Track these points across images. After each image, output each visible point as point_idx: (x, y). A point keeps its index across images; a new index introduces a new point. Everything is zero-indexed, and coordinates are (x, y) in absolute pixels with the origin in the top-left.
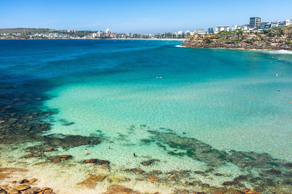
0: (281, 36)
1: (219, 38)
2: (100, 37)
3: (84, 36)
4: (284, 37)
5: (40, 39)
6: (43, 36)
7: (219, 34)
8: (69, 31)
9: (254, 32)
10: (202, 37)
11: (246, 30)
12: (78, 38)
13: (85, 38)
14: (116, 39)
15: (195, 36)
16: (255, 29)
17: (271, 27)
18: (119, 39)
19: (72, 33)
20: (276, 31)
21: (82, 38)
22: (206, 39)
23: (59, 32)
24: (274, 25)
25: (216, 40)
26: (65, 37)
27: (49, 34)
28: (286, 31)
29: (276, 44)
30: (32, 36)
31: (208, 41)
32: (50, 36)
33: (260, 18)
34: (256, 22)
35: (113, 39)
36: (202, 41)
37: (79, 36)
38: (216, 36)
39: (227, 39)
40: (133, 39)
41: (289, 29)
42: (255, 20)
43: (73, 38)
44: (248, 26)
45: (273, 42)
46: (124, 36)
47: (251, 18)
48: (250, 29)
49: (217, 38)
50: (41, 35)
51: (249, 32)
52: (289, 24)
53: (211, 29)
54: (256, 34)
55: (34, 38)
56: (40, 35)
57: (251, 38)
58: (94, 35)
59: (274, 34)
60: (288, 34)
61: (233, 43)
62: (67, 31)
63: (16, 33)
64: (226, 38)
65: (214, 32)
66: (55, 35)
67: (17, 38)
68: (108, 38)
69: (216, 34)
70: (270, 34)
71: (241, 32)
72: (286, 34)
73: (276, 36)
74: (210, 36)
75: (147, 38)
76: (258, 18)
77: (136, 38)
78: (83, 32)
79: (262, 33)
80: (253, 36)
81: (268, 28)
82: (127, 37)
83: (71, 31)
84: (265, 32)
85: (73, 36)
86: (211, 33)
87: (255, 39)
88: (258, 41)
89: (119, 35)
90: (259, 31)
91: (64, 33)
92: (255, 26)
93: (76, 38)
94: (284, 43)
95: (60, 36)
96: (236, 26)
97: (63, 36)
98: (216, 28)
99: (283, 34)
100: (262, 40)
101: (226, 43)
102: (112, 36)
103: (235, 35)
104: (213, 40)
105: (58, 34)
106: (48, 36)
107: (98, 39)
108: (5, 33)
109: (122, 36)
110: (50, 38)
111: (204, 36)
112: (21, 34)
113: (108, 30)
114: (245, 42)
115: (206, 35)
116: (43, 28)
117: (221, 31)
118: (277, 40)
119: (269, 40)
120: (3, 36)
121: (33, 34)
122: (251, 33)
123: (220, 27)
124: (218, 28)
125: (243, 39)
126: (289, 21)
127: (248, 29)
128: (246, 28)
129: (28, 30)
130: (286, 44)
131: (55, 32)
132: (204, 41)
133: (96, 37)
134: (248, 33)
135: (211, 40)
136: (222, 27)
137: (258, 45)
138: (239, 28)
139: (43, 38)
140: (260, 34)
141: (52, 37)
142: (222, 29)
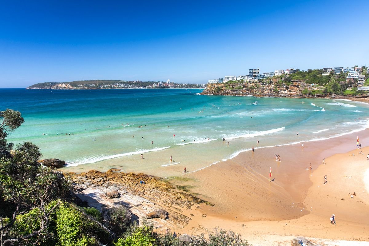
0: (270, 85)
1: (227, 86)
2: (159, 87)
3: (146, 86)
4: (272, 85)
5: (110, 88)
6: (112, 87)
7: (227, 83)
8: (135, 82)
9: (252, 81)
10: (214, 86)
11: (247, 80)
12: (141, 88)
13: (147, 88)
14: (173, 88)
15: (209, 85)
16: (253, 79)
17: (265, 77)
18: (176, 88)
19: (137, 84)
20: (267, 80)
21: (145, 88)
22: (217, 88)
23: (126, 83)
24: (267, 75)
25: (224, 88)
26: (130, 87)
27: (118, 85)
28: (273, 81)
29: (268, 91)
30: (103, 86)
31: (219, 89)
32: (118, 86)
33: (258, 69)
34: (254, 72)
35: (171, 88)
36: (214, 89)
37: (142, 86)
38: (225, 85)
39: (233, 87)
40: (188, 88)
41: (276, 79)
42: (252, 71)
43: (137, 88)
44: (248, 76)
45: (265, 90)
46: (180, 86)
47: (250, 70)
48: (249, 79)
49: (225, 87)
50: (111, 86)
51: (248, 81)
52: (277, 74)
53: (221, 79)
54: (253, 82)
55: (104, 88)
56: (109, 86)
57: (249, 86)
58: (154, 85)
59: (266, 83)
60: (276, 83)
61: (236, 91)
62: (133, 82)
63: (91, 84)
64: (231, 86)
65: (224, 82)
66: (122, 86)
67: (90, 88)
68: (166, 87)
69: (225, 83)
70: (263, 83)
71: (243, 81)
72: (274, 83)
73: (267, 85)
74: (220, 85)
75: (199, 87)
76: (255, 69)
77: (190, 87)
78: (147, 82)
79: (258, 82)
80: (252, 84)
81: (262, 78)
82: (182, 87)
83: (137, 82)
84: (260, 81)
85: (137, 86)
86: (221, 83)
87: (253, 87)
88: (255, 89)
89: (176, 85)
90: (256, 80)
91: (131, 83)
92: (253, 76)
93: (139, 88)
94: (273, 90)
95: (126, 86)
96: (240, 77)
97: (129, 86)
98: (225, 78)
99: (272, 83)
100: (258, 88)
101: (232, 91)
102: (170, 86)
103: (239, 84)
104: (223, 88)
105: (125, 85)
106: (116, 87)
107: (157, 88)
108: (82, 84)
109: (179, 86)
110: (118, 88)
111: (215, 85)
112: (95, 85)
113: (169, 81)
114: (246, 90)
115: (217, 84)
116: (115, 80)
117: (229, 80)
118: (268, 88)
119: (262, 88)
120: (80, 87)
121: (104, 85)
122: (250, 82)
123: (228, 77)
124: (226, 78)
125: (244, 87)
126: (277, 71)
127: (248, 79)
128: (246, 78)
129: (102, 82)
130: (274, 91)
131: (123, 82)
132: (215, 89)
133: (156, 87)
134: (248, 83)
135: (221, 88)
136: (230, 77)
137: (255, 92)
138: (242, 78)
139: (111, 88)
140: (256, 83)
141: (119, 87)
142: (230, 79)
